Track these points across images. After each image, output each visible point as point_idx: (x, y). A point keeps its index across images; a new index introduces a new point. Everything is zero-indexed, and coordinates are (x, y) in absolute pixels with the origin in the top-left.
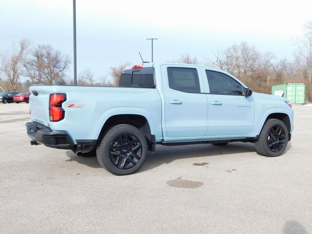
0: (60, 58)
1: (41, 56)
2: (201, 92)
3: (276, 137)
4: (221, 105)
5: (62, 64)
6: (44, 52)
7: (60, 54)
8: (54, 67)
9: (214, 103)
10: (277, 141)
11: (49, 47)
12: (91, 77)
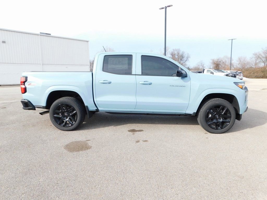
0: (184, 55)
1: (174, 55)
2: (132, 74)
3: (219, 116)
4: (150, 84)
5: (185, 59)
6: (176, 52)
7: (184, 53)
8: (181, 60)
9: (143, 83)
10: (220, 119)
11: (179, 50)
12: (203, 65)
